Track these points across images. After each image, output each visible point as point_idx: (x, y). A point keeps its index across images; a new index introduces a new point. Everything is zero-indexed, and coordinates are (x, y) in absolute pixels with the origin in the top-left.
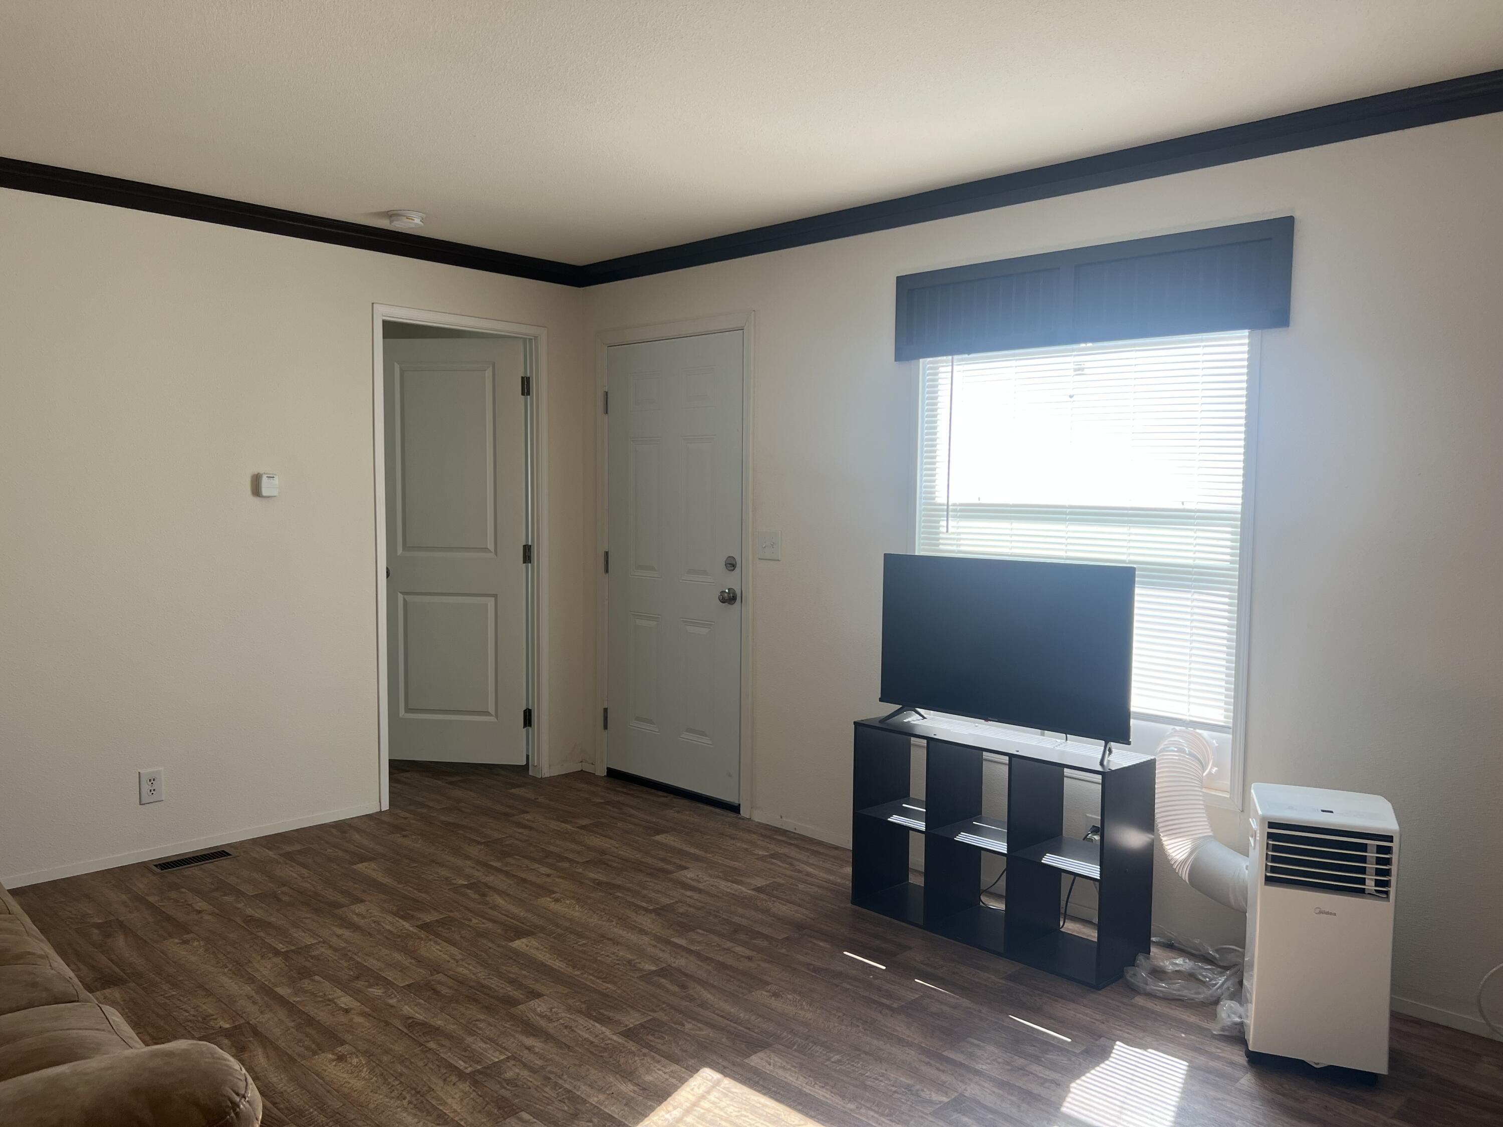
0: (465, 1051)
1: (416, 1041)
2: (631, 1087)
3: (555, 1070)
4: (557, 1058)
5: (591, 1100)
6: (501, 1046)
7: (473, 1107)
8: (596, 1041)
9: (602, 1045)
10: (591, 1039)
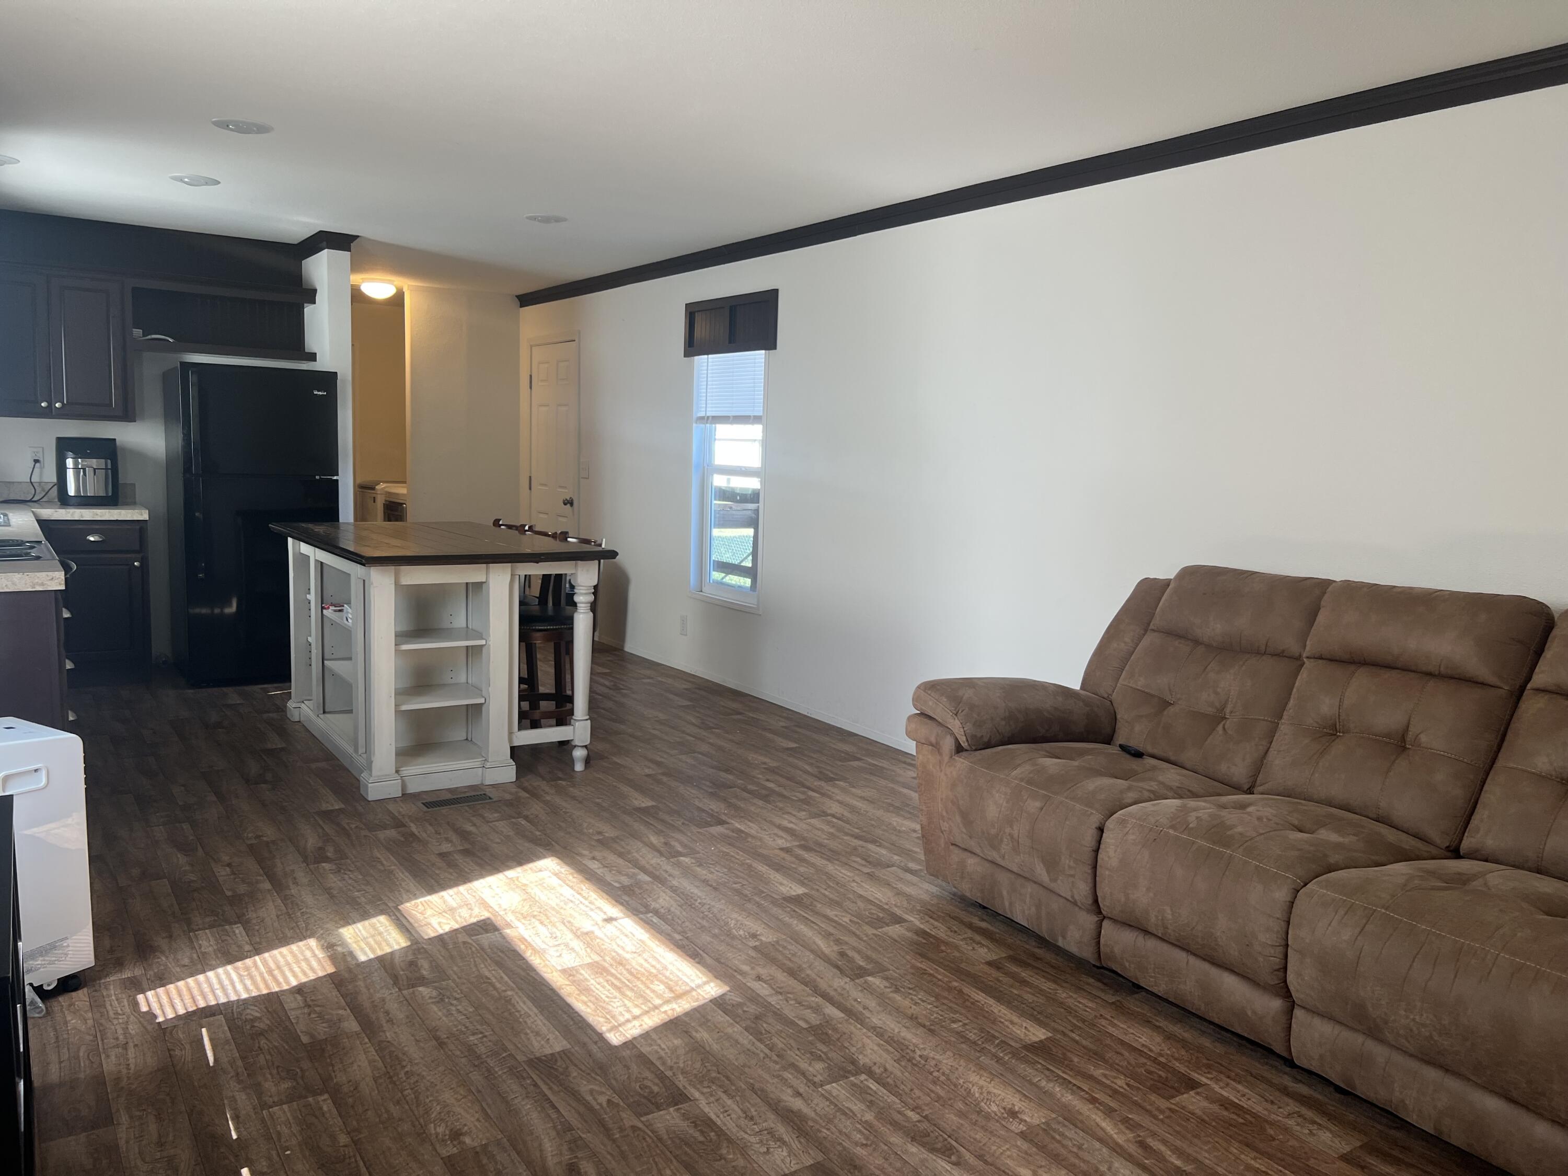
0: (872, 1101)
1: (935, 1125)
2: (698, 1036)
3: (772, 1065)
4: (766, 1076)
5: (740, 1028)
6: (831, 1102)
7: (851, 1039)
8: (719, 1093)
9: (714, 1088)
10: (724, 1097)
